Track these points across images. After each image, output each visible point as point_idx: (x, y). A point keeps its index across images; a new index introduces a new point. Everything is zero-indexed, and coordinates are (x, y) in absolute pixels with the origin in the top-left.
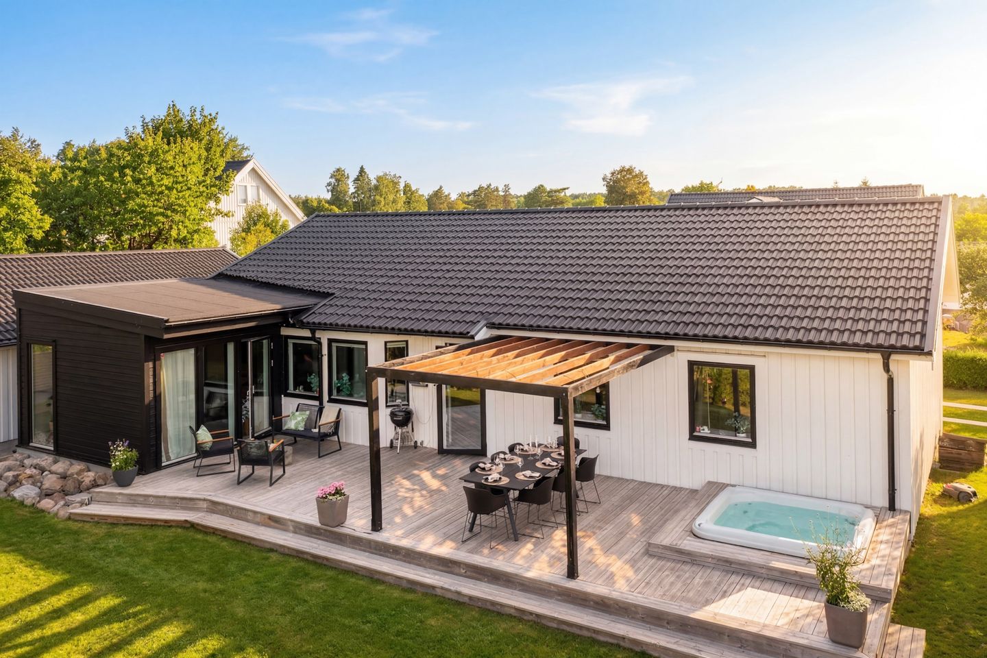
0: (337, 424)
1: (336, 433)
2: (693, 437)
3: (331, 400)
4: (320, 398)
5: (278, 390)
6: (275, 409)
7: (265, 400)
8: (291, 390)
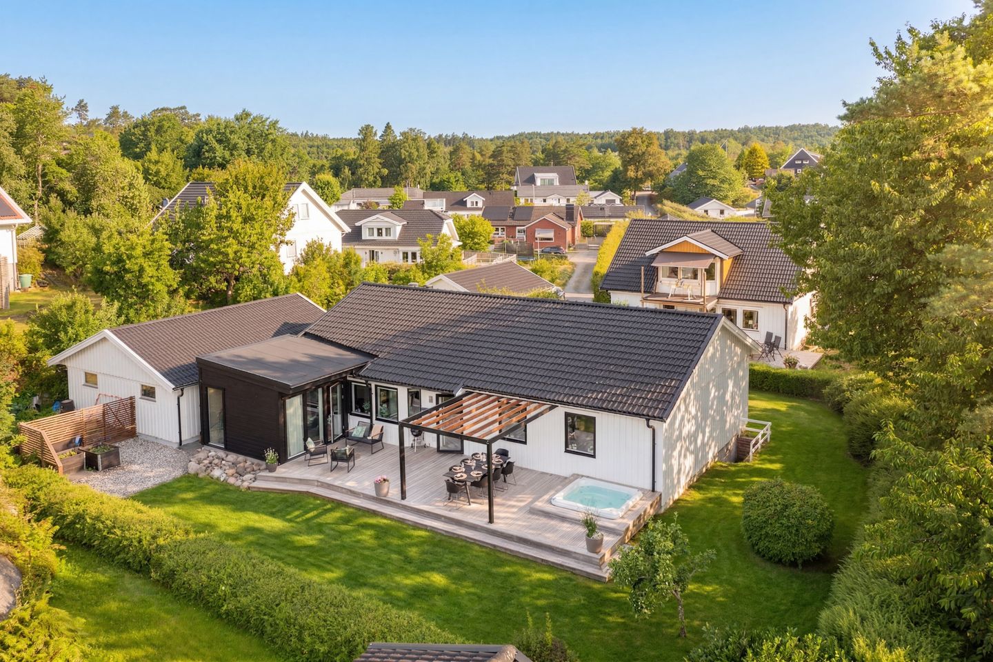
0: (381, 435)
1: (380, 440)
2: (567, 451)
3: (377, 419)
4: (370, 418)
5: (346, 411)
6: (345, 423)
7: (339, 417)
8: (354, 411)
